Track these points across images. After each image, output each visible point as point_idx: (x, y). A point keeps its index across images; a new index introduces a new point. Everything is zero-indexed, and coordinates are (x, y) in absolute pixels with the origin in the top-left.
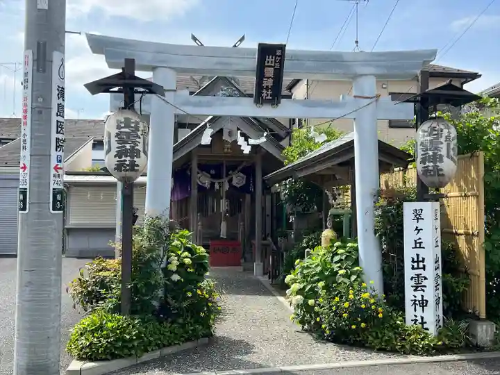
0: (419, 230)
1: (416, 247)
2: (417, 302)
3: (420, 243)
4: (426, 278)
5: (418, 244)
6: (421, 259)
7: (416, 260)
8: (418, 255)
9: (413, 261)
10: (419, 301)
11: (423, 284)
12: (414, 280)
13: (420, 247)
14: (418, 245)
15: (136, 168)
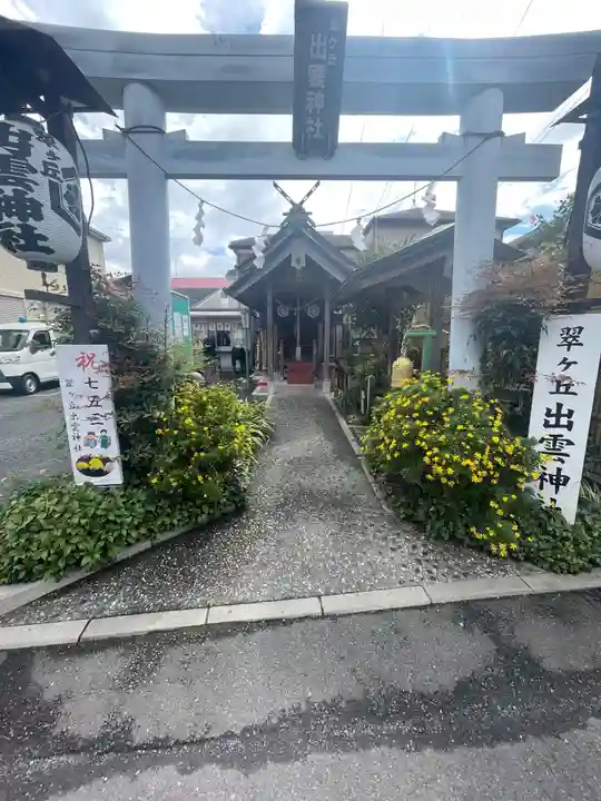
0: (569, 364)
1: (558, 392)
2: (547, 477)
3: (568, 386)
4: (570, 443)
5: (563, 386)
6: (564, 411)
7: (554, 411)
8: (560, 406)
9: (548, 413)
10: (551, 476)
11: (563, 451)
12: (545, 442)
13: (566, 392)
14: (562, 389)
15: (41, 243)
